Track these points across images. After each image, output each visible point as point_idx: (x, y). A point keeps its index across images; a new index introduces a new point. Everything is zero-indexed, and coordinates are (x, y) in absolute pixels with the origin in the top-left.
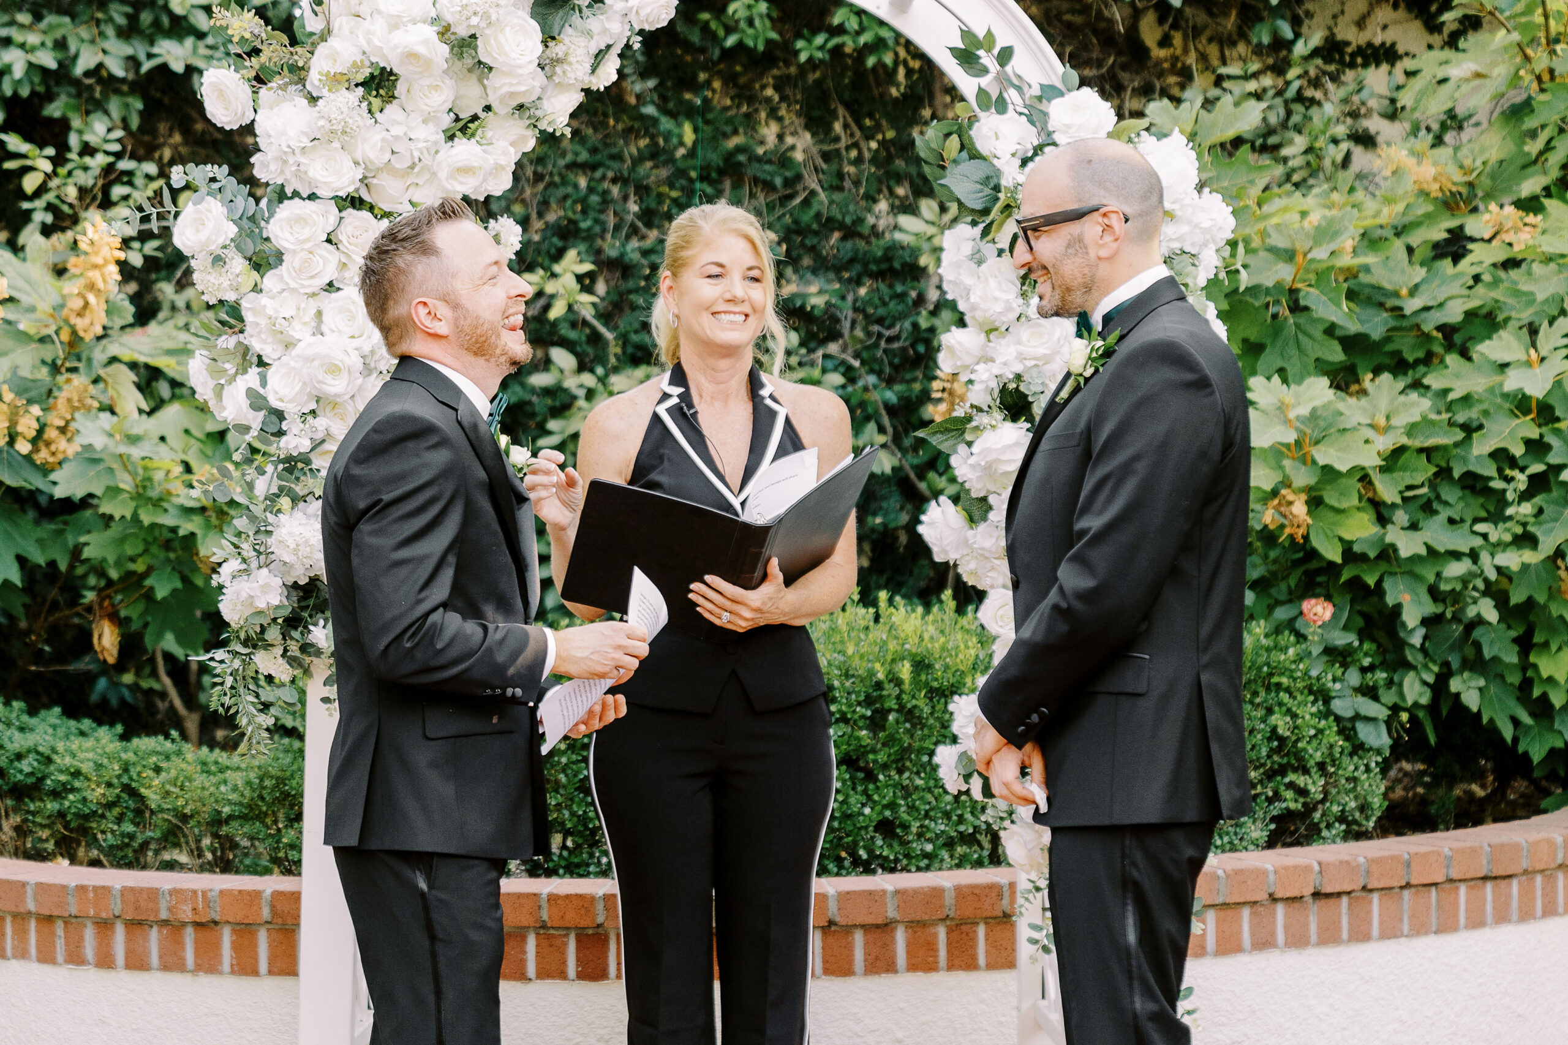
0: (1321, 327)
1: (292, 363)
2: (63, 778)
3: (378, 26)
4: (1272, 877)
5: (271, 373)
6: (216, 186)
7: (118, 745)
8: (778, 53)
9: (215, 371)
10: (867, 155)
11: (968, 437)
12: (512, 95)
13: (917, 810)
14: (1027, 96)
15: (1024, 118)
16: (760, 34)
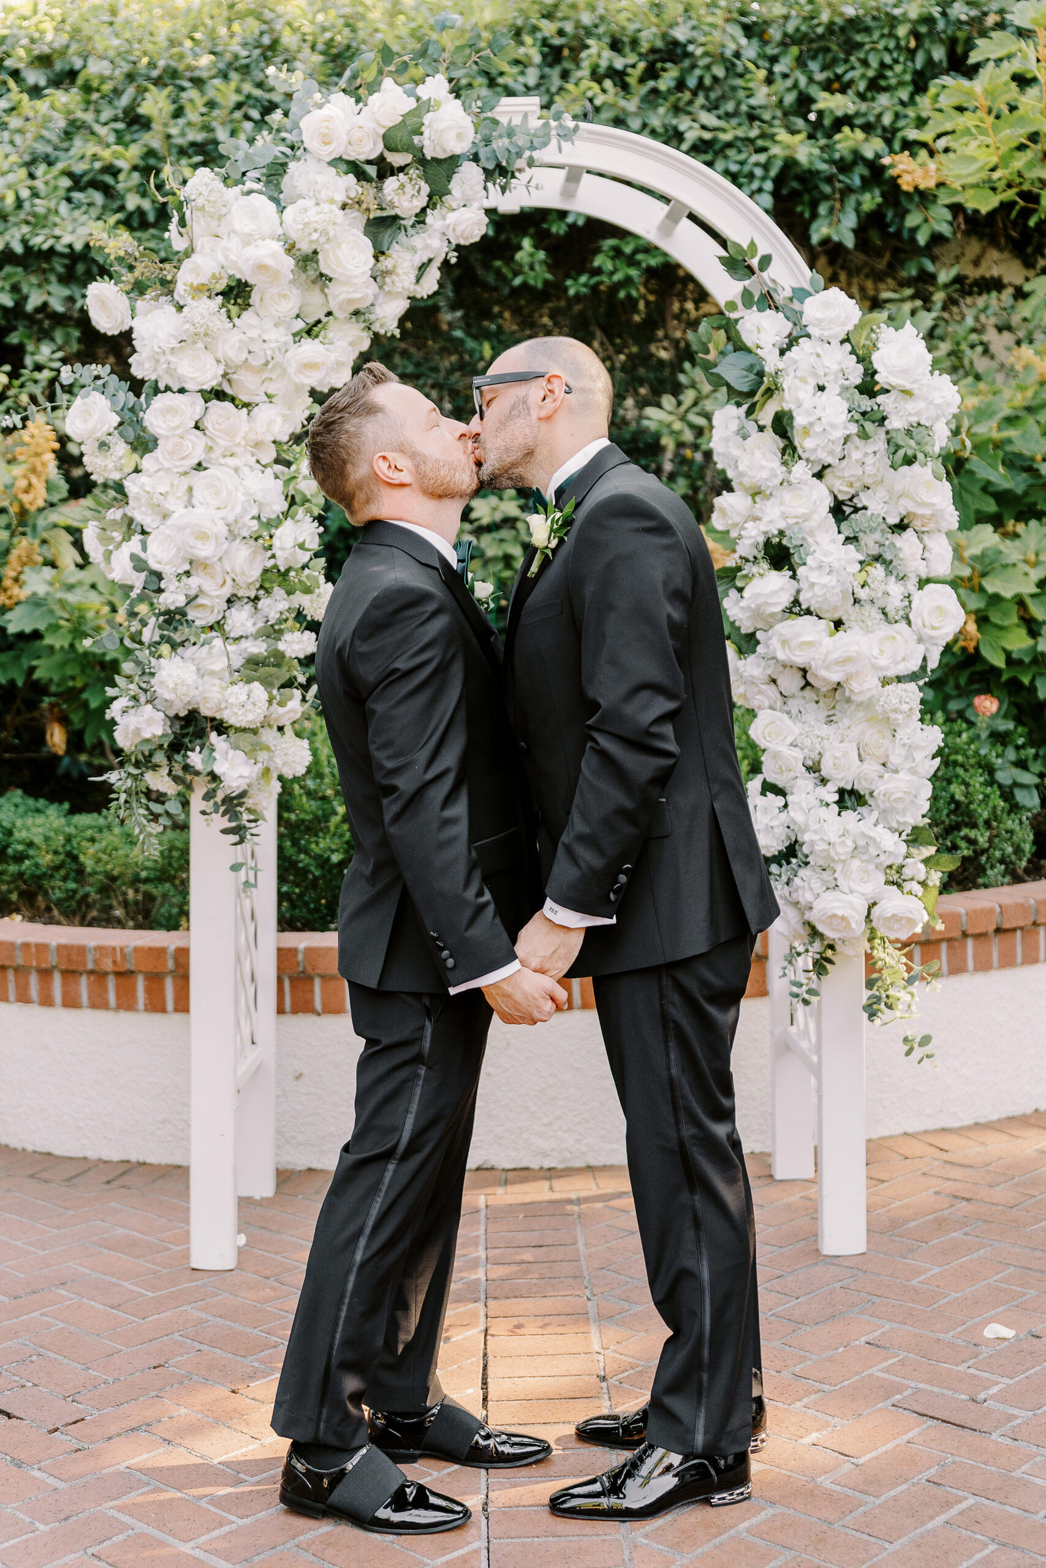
0: (979, 486)
1: (168, 532)
2: (20, 848)
3: (234, 243)
4: (964, 919)
5: (150, 540)
6: (100, 382)
7: (63, 821)
8: (552, 291)
9: (104, 539)
10: (618, 365)
11: (739, 583)
12: (350, 301)
14: (780, 298)
15: (781, 315)
16: (539, 276)
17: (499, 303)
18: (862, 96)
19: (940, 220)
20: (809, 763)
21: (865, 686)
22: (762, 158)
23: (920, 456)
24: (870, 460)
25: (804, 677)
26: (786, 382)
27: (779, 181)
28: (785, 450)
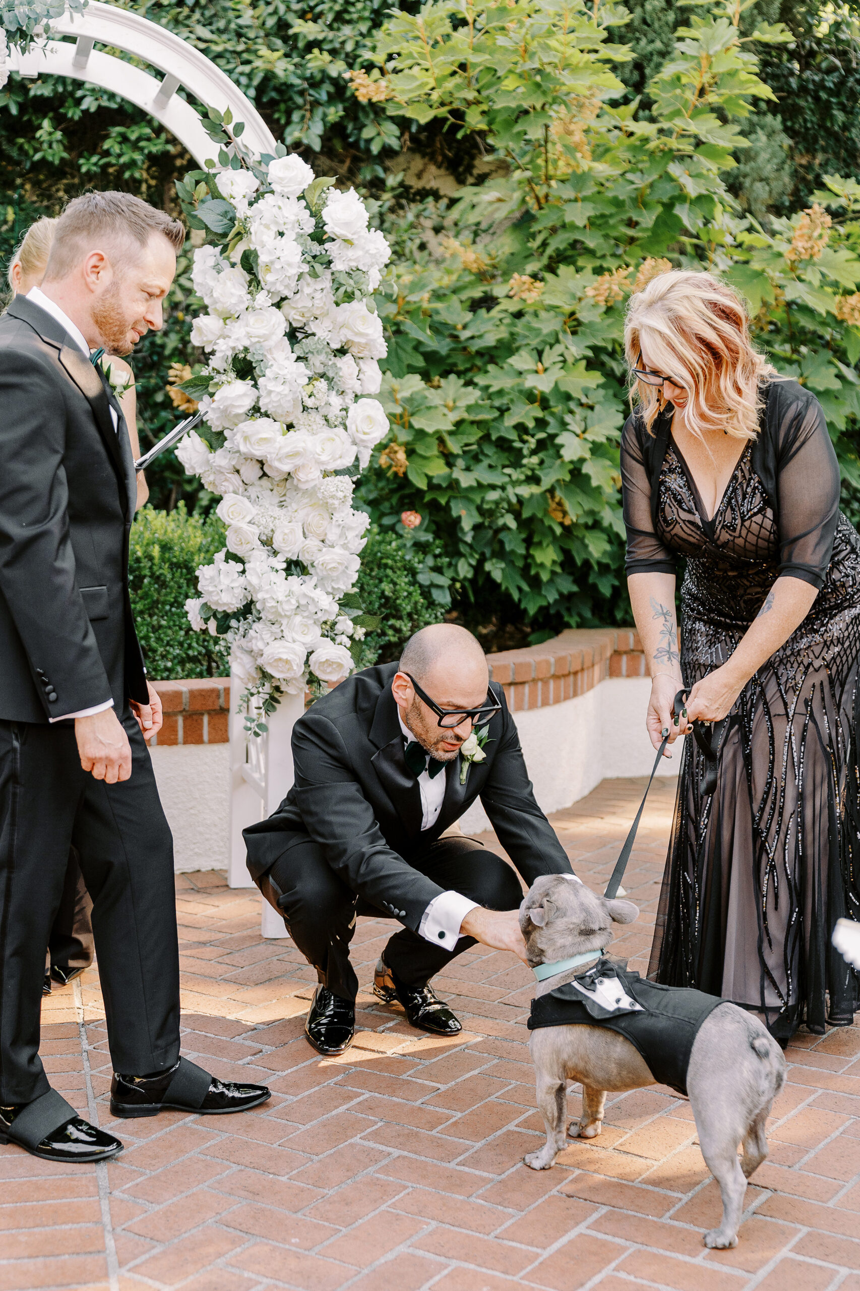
0: (411, 344)
8: (68, 170)
11: (211, 390)
13: (162, 640)
14: (251, 160)
15: (250, 173)
16: (56, 153)
17: (21, 175)
18: (330, 27)
19: (389, 135)
20: (264, 538)
21: (310, 476)
22: (247, 69)
23: (357, 293)
24: (318, 295)
25: (262, 469)
26: (254, 227)
27: (261, 90)
28: (250, 282)
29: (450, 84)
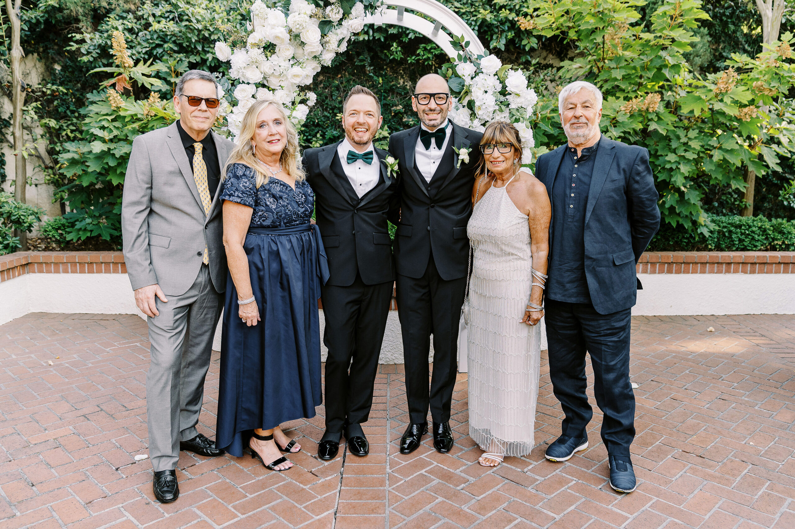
3: (268, 28)
8: (403, 62)
12: (312, 52)
14: (474, 58)
15: (472, 64)
16: (399, 56)
17: (386, 65)
19: (534, 42)
22: (475, 18)
23: (521, 119)
26: (473, 89)
27: (480, 27)
28: (471, 115)
29: (562, 20)
